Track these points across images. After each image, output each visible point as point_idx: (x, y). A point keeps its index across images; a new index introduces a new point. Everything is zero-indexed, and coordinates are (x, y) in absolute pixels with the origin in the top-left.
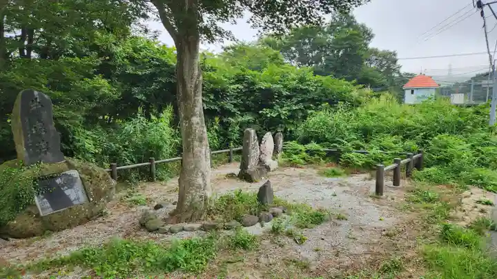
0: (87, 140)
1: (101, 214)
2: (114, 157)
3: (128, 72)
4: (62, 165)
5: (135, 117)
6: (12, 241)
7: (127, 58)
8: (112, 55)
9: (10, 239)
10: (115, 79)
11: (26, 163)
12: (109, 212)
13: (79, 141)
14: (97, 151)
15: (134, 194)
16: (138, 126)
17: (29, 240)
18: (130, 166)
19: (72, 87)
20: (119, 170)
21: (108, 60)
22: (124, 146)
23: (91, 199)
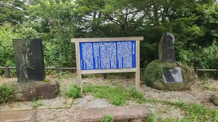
0: (185, 55)
1: (189, 89)
2: (196, 64)
3: (210, 22)
4: (175, 64)
5: (211, 45)
6: (154, 89)
7: (211, 15)
8: (202, 14)
9: (153, 89)
10: (202, 27)
11: (162, 62)
12: (192, 89)
13: (180, 55)
14: (188, 60)
15: (206, 84)
16: (212, 50)
17: (160, 91)
18: (205, 70)
19: (182, 31)
20: (199, 71)
21: (201, 17)
22: (202, 60)
23: (185, 81)
